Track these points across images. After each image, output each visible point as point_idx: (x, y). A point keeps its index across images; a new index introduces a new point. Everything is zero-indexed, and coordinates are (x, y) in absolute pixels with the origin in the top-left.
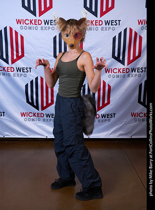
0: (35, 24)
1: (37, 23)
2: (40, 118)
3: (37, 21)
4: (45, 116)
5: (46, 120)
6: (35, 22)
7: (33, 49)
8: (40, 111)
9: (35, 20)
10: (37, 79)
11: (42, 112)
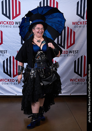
0: (10, 24)
1: (11, 24)
2: (12, 82)
3: (11, 22)
4: (15, 81)
5: (16, 84)
6: (10, 23)
7: (8, 39)
8: (12, 78)
9: (10, 22)
10: (10, 57)
11: (14, 78)
